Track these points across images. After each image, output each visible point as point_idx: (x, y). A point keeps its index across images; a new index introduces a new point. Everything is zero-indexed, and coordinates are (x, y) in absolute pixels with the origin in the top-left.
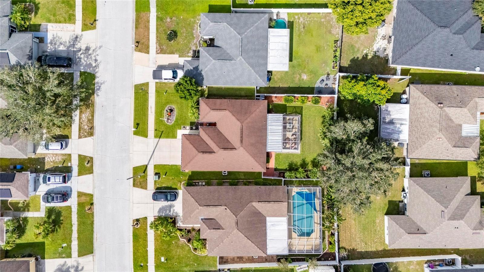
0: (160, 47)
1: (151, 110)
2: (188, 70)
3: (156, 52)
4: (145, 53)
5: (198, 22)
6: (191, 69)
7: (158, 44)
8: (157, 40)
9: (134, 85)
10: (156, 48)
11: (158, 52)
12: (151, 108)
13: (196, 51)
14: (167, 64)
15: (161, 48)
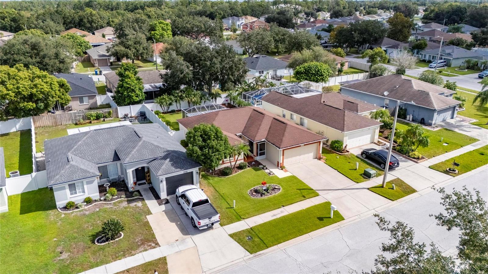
0: (139, 246)
1: (279, 214)
2: (172, 165)
3: (154, 248)
4: (166, 263)
5: (65, 214)
6: (170, 161)
7: (133, 252)
8: (124, 256)
9: (252, 255)
10: (146, 250)
11: (153, 245)
12: (274, 215)
13: (128, 201)
14: (174, 224)
15: (143, 244)
